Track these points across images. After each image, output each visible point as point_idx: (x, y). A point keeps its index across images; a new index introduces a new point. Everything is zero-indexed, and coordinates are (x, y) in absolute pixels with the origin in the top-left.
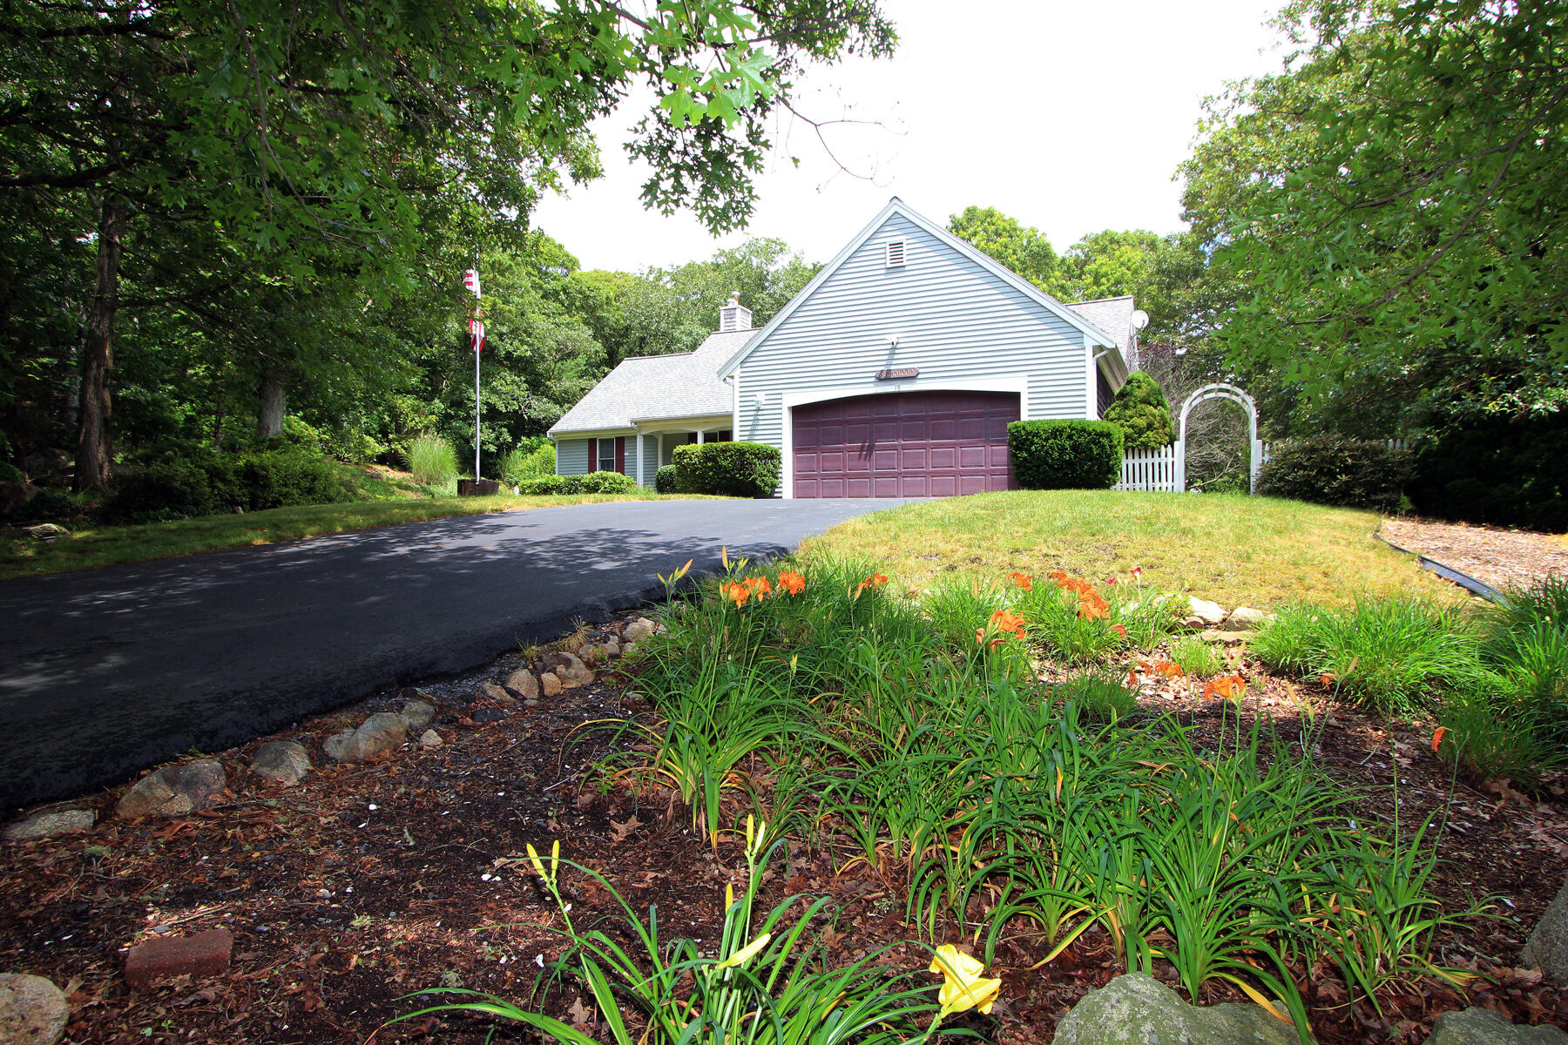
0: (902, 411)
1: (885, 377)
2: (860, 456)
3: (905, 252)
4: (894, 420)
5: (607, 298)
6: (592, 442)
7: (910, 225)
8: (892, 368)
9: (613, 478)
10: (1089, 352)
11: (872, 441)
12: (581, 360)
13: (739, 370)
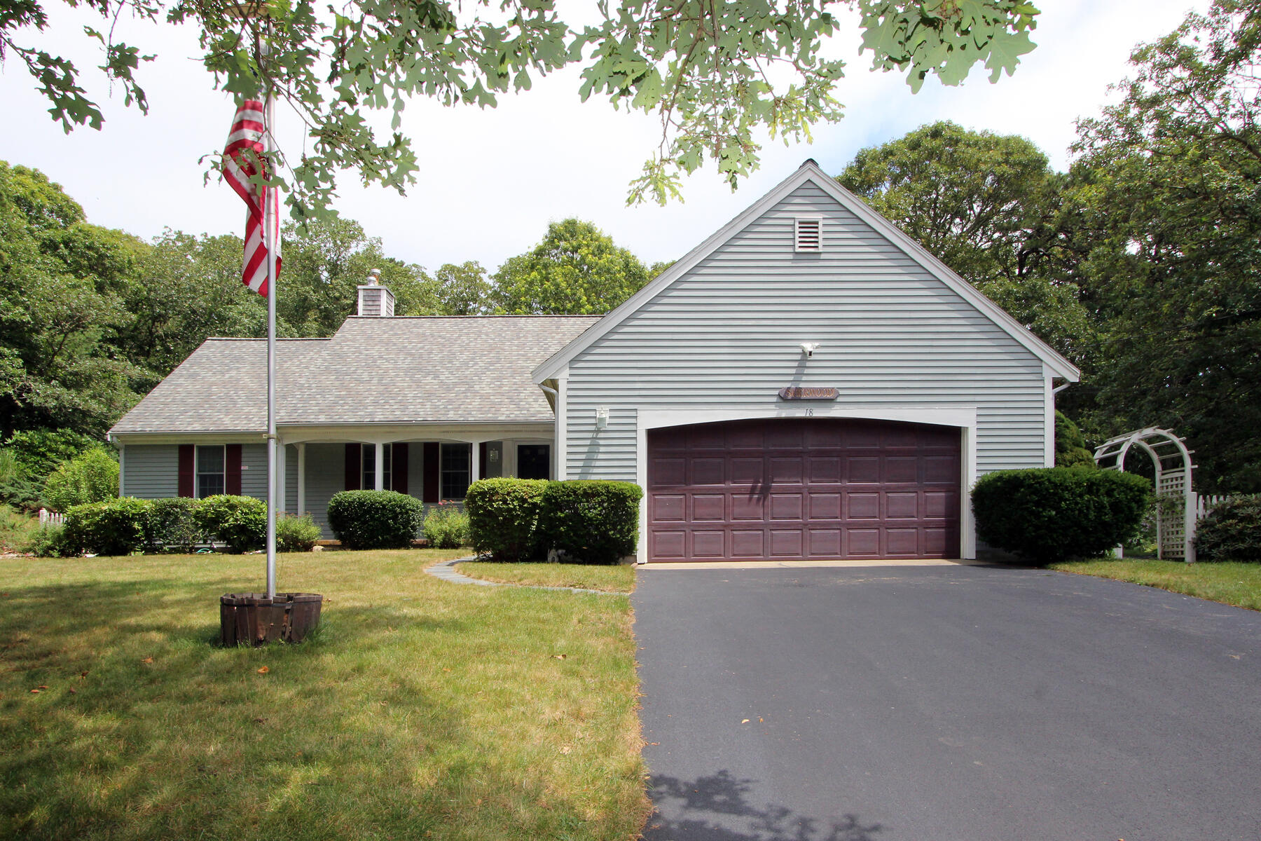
0: (811, 443)
1: (792, 396)
2: (750, 499)
3: (821, 236)
4: (798, 454)
5: (130, 262)
6: (185, 451)
7: (828, 200)
8: (802, 385)
9: (247, 506)
10: (1048, 385)
11: (767, 480)
12: (95, 333)
13: (567, 372)
